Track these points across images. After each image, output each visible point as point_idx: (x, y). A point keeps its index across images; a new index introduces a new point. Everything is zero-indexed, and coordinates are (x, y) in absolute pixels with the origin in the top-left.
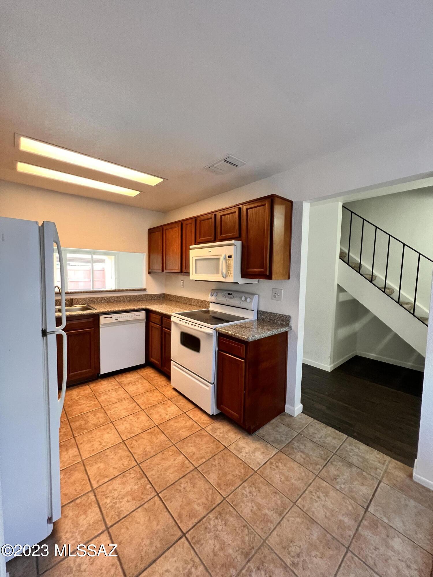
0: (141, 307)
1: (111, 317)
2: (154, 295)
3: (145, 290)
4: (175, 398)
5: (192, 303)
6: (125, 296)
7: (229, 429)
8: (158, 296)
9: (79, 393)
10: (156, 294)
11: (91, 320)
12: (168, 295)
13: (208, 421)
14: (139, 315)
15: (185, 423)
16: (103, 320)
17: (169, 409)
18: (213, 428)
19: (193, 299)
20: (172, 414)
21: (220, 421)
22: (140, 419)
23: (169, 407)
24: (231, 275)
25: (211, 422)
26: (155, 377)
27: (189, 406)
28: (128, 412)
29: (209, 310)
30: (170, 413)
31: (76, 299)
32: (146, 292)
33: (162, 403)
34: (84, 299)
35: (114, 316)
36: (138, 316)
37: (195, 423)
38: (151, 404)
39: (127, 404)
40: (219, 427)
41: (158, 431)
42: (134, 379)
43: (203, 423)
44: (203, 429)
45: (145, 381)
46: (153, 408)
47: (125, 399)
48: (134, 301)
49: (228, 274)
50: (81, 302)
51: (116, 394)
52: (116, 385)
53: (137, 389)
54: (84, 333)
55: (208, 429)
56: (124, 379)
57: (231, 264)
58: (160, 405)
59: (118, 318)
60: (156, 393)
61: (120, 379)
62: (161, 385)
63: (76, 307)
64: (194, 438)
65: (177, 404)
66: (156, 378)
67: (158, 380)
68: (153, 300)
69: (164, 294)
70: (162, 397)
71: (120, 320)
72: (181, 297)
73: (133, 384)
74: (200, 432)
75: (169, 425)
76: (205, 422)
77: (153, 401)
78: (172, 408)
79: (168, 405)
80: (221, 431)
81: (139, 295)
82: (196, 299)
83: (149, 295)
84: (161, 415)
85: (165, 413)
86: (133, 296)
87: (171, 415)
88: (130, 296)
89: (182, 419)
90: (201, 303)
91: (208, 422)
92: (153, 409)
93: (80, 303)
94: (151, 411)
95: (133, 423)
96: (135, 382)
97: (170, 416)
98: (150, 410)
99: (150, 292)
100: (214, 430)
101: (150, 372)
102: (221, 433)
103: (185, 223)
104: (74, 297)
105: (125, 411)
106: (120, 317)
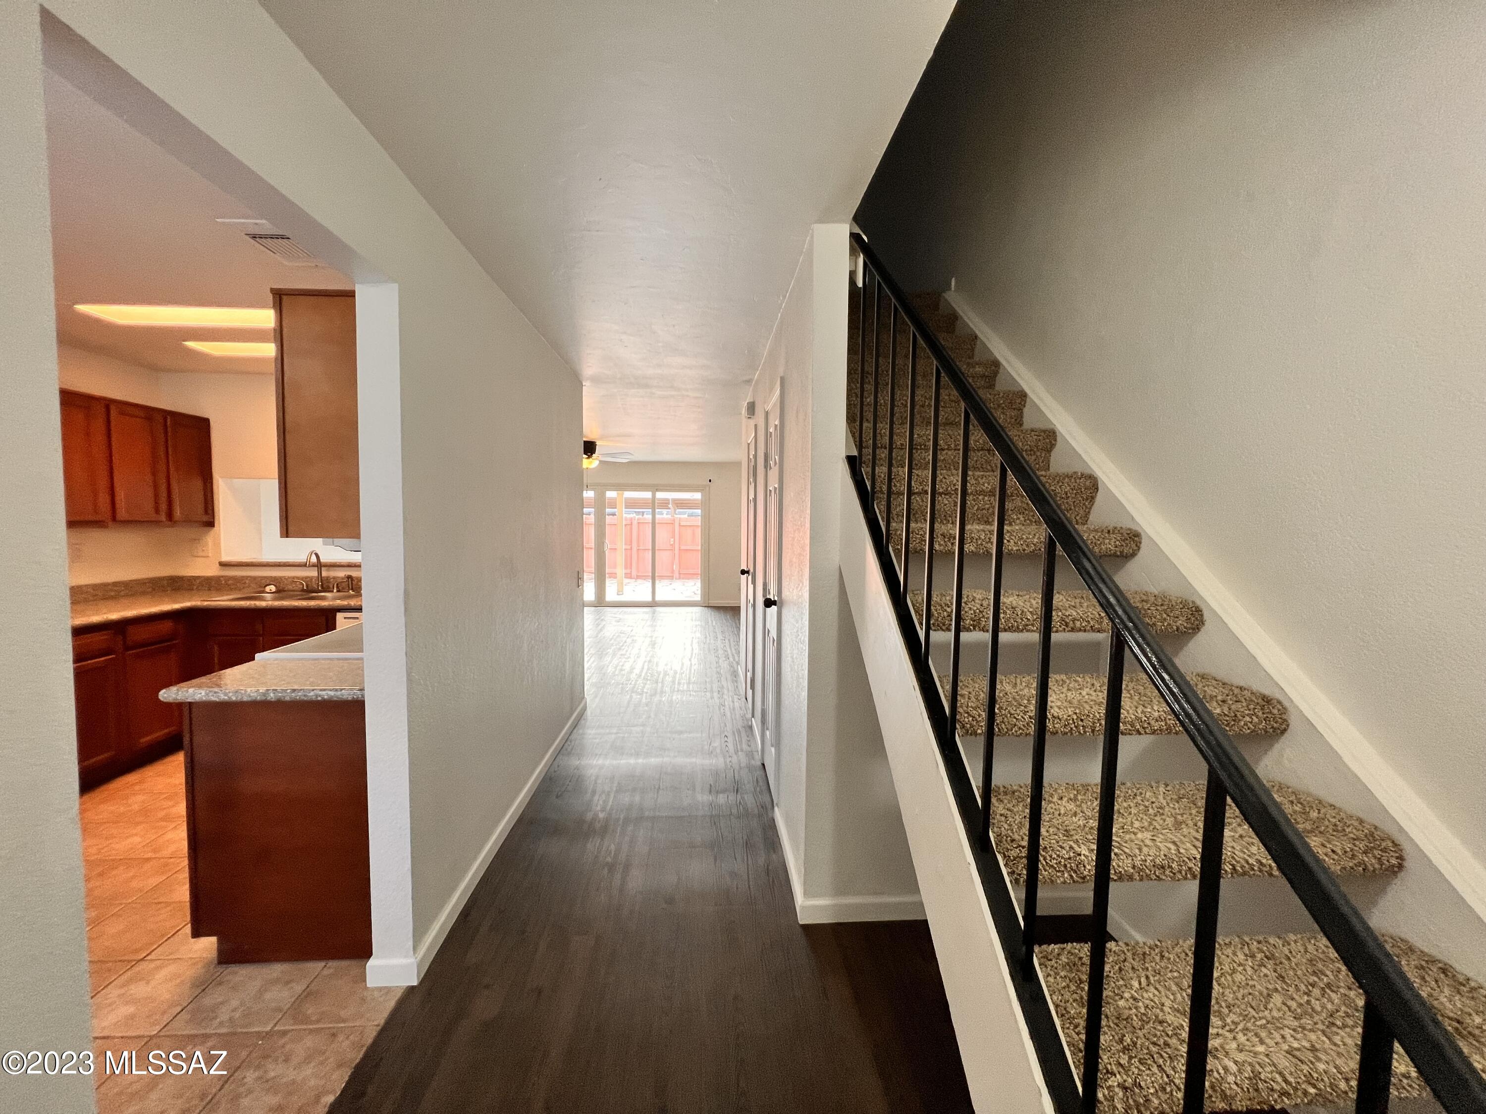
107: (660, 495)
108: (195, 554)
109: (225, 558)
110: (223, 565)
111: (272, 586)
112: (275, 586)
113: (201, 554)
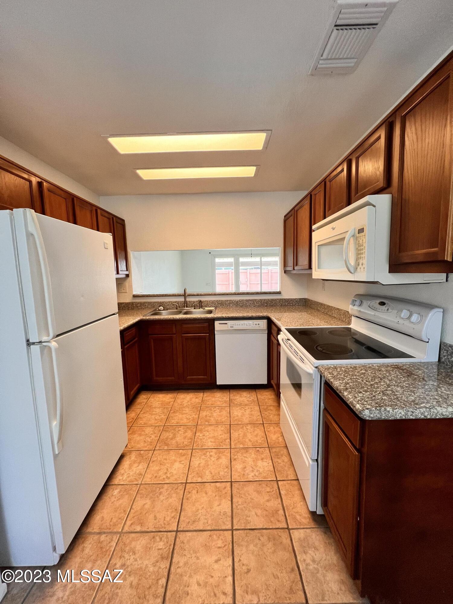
0: (261, 314)
1: (226, 324)
2: (292, 300)
3: (279, 293)
4: (278, 450)
5: (332, 314)
6: (255, 300)
7: (335, 562)
8: (296, 301)
9: (191, 399)
10: (293, 299)
11: (206, 325)
12: (309, 300)
13: (305, 518)
14: (259, 324)
15: (268, 501)
16: (218, 325)
17: (260, 463)
18: (306, 539)
19: (334, 308)
20: (260, 473)
21: (325, 533)
22: (220, 461)
23: (262, 459)
24: (362, 269)
25: (309, 523)
26: (271, 406)
27: (289, 473)
28: (214, 444)
29: (350, 328)
30: (258, 471)
31: (206, 301)
32: (281, 295)
33: (258, 449)
34: (213, 302)
35: (230, 323)
36: (257, 325)
37: (282, 508)
38: (243, 445)
39: (220, 432)
40: (317, 544)
41: (228, 490)
42: (248, 401)
43: (295, 518)
44: (288, 528)
45: (257, 408)
46: (244, 451)
47: (222, 423)
48: (266, 306)
49: (359, 265)
50: (210, 304)
51: (219, 414)
52: (225, 402)
53: (243, 415)
54: (200, 338)
55: (296, 535)
56: (237, 397)
57: (363, 245)
58: (252, 451)
59: (233, 325)
60: (258, 430)
61: (234, 395)
62: (271, 421)
63: (204, 309)
64: (264, 539)
65: (275, 460)
66: (272, 408)
67: (271, 412)
68: (290, 306)
69: (305, 299)
70: (262, 439)
71: (235, 327)
72: (322, 304)
73: (242, 408)
74: (280, 532)
75: (245, 489)
76: (298, 517)
77: (250, 440)
78: (265, 464)
79: (263, 456)
80: (317, 556)
81: (272, 300)
82: (338, 309)
83: (285, 299)
84: (245, 468)
85: (252, 467)
86: (265, 300)
87: (257, 474)
88: (261, 300)
89: (268, 489)
90: (343, 315)
91: (303, 520)
92: (242, 453)
93: (210, 306)
94: (239, 454)
95: (209, 463)
96: (246, 405)
97: (255, 475)
98: (238, 452)
99: (286, 296)
100: (306, 545)
101: (270, 397)
102: (314, 561)
103: (313, 193)
104: (203, 299)
105: (213, 440)
106: (236, 324)
107: (264, 259)
108: (121, 292)
109: (135, 293)
110: (135, 296)
111: (162, 307)
112: (163, 307)
113: (123, 291)
